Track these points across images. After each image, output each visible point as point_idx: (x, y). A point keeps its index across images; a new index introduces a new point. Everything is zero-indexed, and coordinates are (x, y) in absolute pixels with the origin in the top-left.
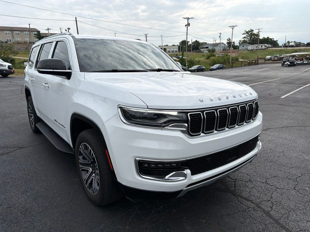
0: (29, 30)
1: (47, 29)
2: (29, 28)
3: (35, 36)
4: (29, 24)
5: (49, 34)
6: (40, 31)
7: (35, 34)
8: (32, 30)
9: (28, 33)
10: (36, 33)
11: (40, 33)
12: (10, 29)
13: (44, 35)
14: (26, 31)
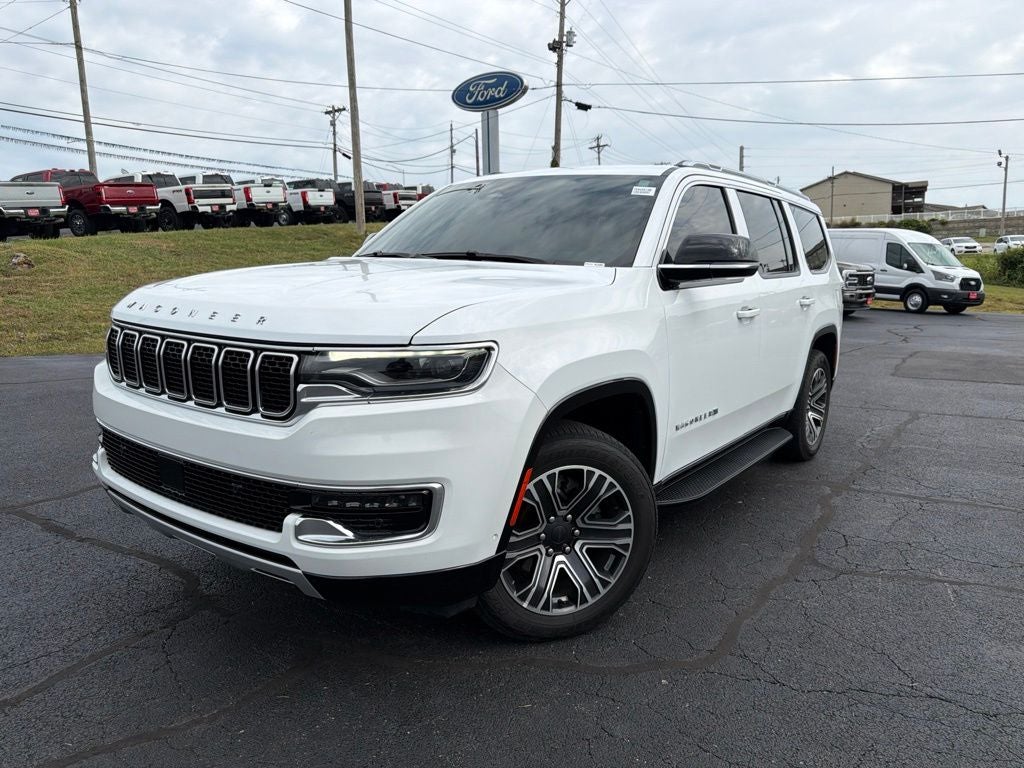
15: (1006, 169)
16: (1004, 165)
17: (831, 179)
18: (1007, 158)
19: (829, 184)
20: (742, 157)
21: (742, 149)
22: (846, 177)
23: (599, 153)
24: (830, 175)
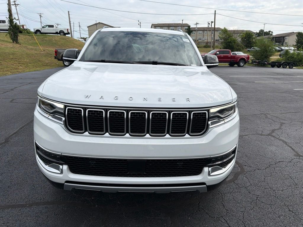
0: (181, 25)
1: (196, 23)
2: (182, 23)
3: (185, 30)
4: (183, 20)
5: (197, 29)
6: (190, 26)
7: (185, 29)
8: (184, 26)
9: (181, 27)
10: (187, 28)
11: (190, 28)
12: (167, 26)
13: (193, 29)
14: (179, 26)
15: (140, 25)
16: (140, 24)
17: (96, 24)
18: (140, 23)
19: (95, 26)
20: (69, 15)
21: (69, 12)
22: (100, 24)
23: (16, 7)
24: (96, 23)
